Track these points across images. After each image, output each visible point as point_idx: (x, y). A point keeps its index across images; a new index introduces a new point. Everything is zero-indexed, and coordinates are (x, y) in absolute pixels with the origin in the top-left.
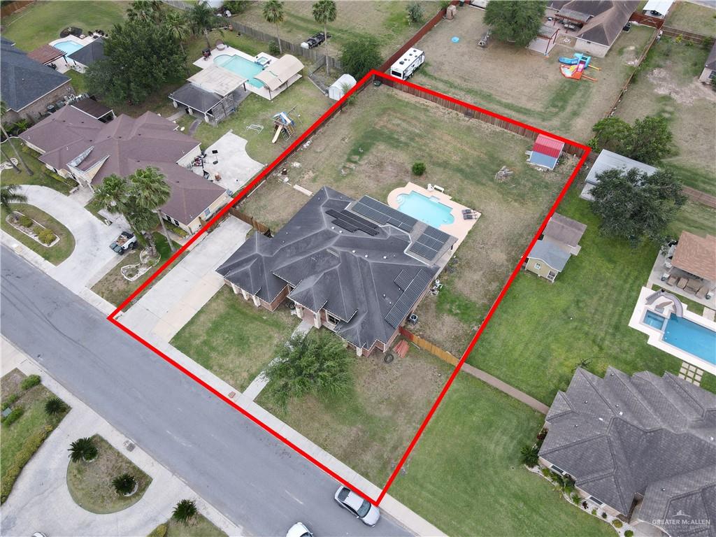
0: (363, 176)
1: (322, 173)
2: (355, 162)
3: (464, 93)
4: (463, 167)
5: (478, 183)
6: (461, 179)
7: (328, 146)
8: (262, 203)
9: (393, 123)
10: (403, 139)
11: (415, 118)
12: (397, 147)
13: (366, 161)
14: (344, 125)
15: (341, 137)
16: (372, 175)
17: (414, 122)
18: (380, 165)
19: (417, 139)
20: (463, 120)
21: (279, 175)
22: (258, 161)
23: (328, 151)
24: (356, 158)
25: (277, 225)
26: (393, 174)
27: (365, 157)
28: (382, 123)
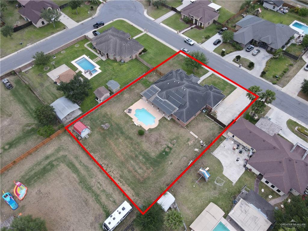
0: (166, 138)
1: (185, 143)
2: (168, 147)
3: (93, 188)
4: (120, 135)
5: (118, 125)
6: (124, 128)
7: (180, 160)
8: (212, 132)
9: (142, 171)
10: (141, 158)
11: (129, 171)
12: (146, 153)
13: (163, 146)
14: (169, 174)
15: (172, 165)
16: (162, 138)
17: (131, 169)
18: (157, 142)
19: (134, 156)
20: (105, 164)
21: (204, 145)
22: (216, 157)
23: (180, 157)
24: (167, 150)
25: (205, 120)
26: (153, 136)
27: (163, 149)
28: (149, 171)
